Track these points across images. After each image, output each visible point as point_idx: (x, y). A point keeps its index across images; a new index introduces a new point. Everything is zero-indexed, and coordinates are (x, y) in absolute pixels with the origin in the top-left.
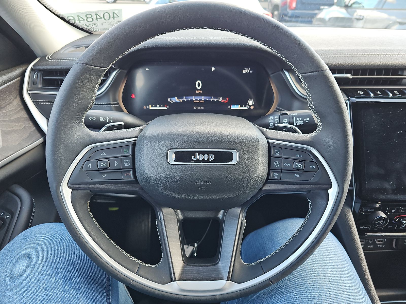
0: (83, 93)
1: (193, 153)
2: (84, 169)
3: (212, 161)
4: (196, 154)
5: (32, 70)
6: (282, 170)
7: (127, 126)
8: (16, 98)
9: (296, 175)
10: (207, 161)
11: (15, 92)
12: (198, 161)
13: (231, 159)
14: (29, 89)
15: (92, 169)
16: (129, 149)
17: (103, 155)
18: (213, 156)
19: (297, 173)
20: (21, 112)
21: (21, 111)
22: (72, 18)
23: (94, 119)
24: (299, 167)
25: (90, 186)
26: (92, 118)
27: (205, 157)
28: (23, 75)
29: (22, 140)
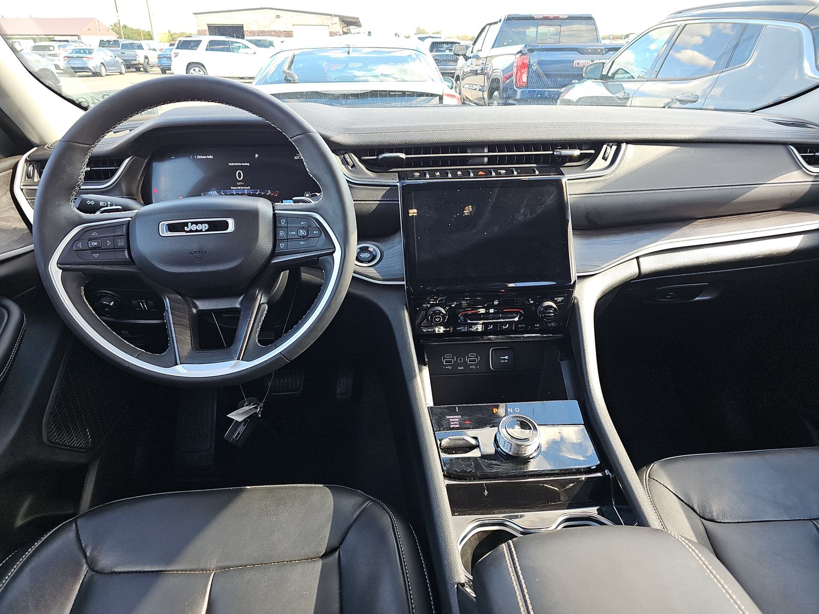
0: (69, 170)
1: (186, 224)
2: (74, 248)
3: (206, 231)
4: (189, 224)
5: (26, 161)
6: (287, 239)
7: (126, 209)
8: (6, 194)
9: (302, 243)
10: (201, 231)
11: (5, 187)
12: (191, 231)
13: (227, 228)
14: (22, 184)
15: (83, 249)
16: (123, 228)
17: (94, 234)
18: (207, 225)
19: (302, 241)
20: (11, 211)
21: (11, 209)
22: (84, 100)
23: (92, 203)
24: (303, 233)
25: (82, 266)
26: (91, 203)
27: (200, 227)
28: (15, 168)
29: (12, 241)
